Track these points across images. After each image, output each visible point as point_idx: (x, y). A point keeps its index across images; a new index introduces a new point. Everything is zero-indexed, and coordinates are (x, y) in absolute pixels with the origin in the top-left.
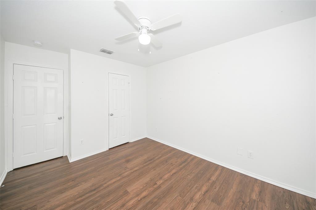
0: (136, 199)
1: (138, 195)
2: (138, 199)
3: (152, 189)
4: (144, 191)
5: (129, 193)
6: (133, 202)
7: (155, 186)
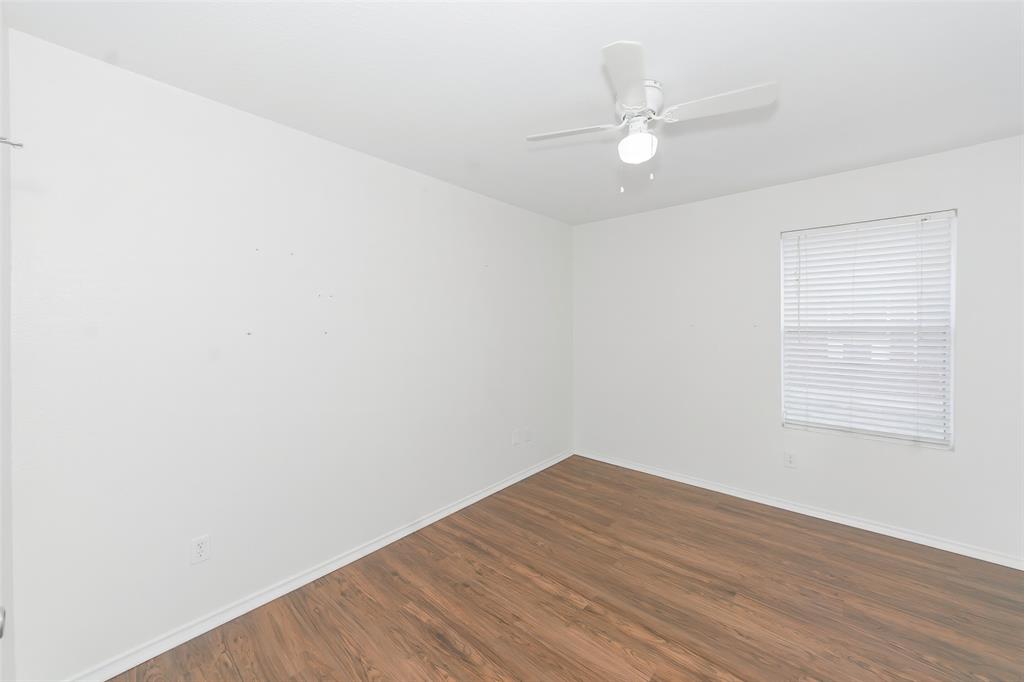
0: (665, 649)
1: (650, 648)
2: (663, 644)
3: (612, 617)
4: (627, 635)
5: (655, 675)
6: (678, 655)
7: (598, 609)
